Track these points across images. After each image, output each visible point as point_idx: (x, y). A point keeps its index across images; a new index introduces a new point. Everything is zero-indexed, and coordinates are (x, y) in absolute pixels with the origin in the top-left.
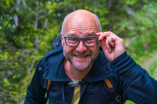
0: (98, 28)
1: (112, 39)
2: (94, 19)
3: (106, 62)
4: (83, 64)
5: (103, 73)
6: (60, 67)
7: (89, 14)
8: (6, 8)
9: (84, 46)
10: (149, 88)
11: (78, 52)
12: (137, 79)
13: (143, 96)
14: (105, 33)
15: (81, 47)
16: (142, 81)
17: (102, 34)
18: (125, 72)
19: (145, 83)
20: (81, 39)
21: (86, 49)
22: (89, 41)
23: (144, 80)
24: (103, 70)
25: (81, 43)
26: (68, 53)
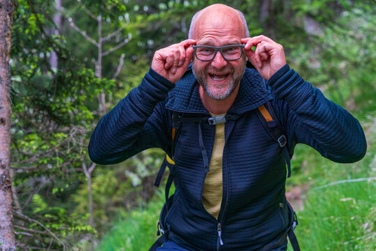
0: (243, 31)
1: (265, 48)
2: (238, 18)
3: (259, 82)
4: (223, 89)
5: (257, 98)
6: (192, 91)
7: (229, 11)
8: (30, 33)
9: (223, 59)
10: (325, 114)
11: (214, 68)
12: (306, 103)
13: (317, 127)
14: (255, 39)
15: (218, 60)
16: (313, 104)
17: (250, 41)
18: (288, 94)
19: (318, 107)
20: (219, 50)
21: (225, 63)
22: (230, 52)
23: (316, 104)
24: (257, 94)
25: (219, 54)
26: (201, 71)
